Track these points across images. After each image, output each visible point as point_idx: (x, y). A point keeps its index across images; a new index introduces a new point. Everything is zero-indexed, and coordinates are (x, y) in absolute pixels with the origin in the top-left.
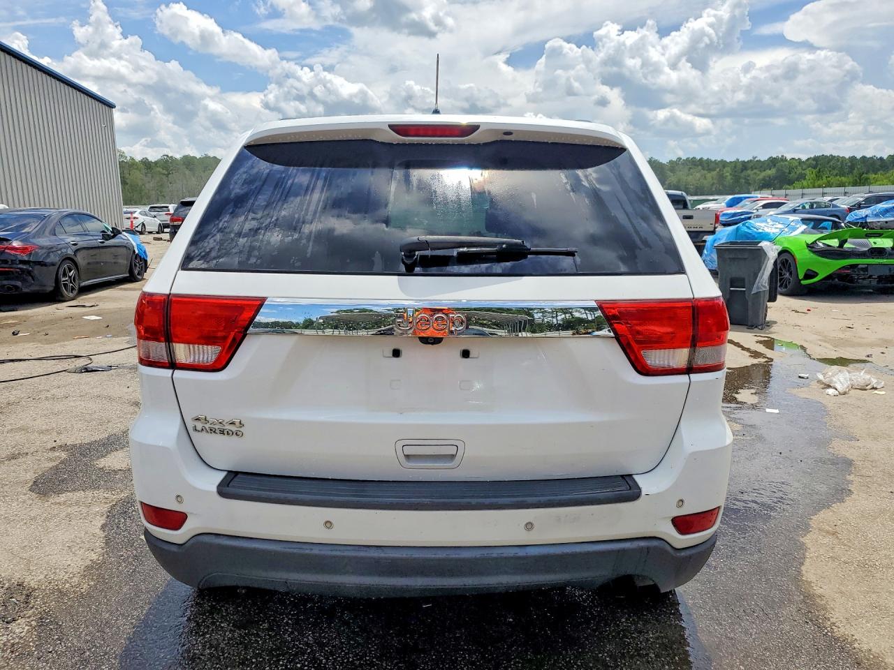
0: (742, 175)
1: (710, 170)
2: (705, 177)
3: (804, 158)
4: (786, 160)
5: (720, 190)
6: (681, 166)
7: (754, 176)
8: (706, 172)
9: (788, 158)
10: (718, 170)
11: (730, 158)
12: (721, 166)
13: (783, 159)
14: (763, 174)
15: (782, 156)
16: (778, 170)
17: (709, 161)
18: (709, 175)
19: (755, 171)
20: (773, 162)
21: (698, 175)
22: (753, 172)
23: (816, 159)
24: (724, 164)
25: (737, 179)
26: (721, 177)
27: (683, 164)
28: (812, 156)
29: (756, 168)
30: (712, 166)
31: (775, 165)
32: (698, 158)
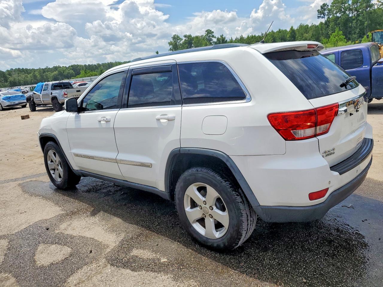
0: (44, 75)
1: (29, 73)
2: (27, 77)
3: (67, 66)
4: (61, 67)
5: (36, 82)
6: (14, 73)
7: (49, 75)
8: (27, 74)
9: (61, 66)
10: (32, 73)
11: (36, 68)
12: (33, 71)
13: (59, 67)
14: (53, 74)
15: (59, 66)
16: (59, 71)
17: (27, 70)
18: (29, 76)
19: (49, 72)
20: (56, 68)
21: (23, 76)
22: (48, 73)
23: (72, 66)
24: (34, 70)
25: (42, 77)
26: (35, 76)
27: (14, 71)
28: (70, 65)
29: (49, 71)
30: (29, 71)
31: (57, 70)
32: (21, 68)
